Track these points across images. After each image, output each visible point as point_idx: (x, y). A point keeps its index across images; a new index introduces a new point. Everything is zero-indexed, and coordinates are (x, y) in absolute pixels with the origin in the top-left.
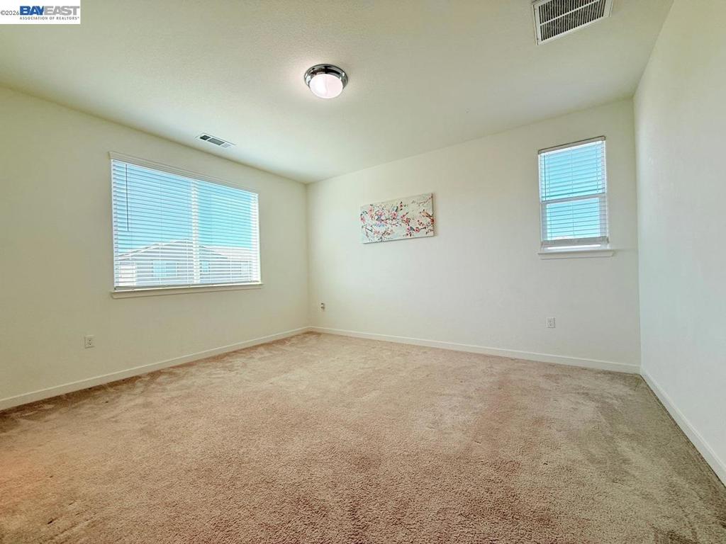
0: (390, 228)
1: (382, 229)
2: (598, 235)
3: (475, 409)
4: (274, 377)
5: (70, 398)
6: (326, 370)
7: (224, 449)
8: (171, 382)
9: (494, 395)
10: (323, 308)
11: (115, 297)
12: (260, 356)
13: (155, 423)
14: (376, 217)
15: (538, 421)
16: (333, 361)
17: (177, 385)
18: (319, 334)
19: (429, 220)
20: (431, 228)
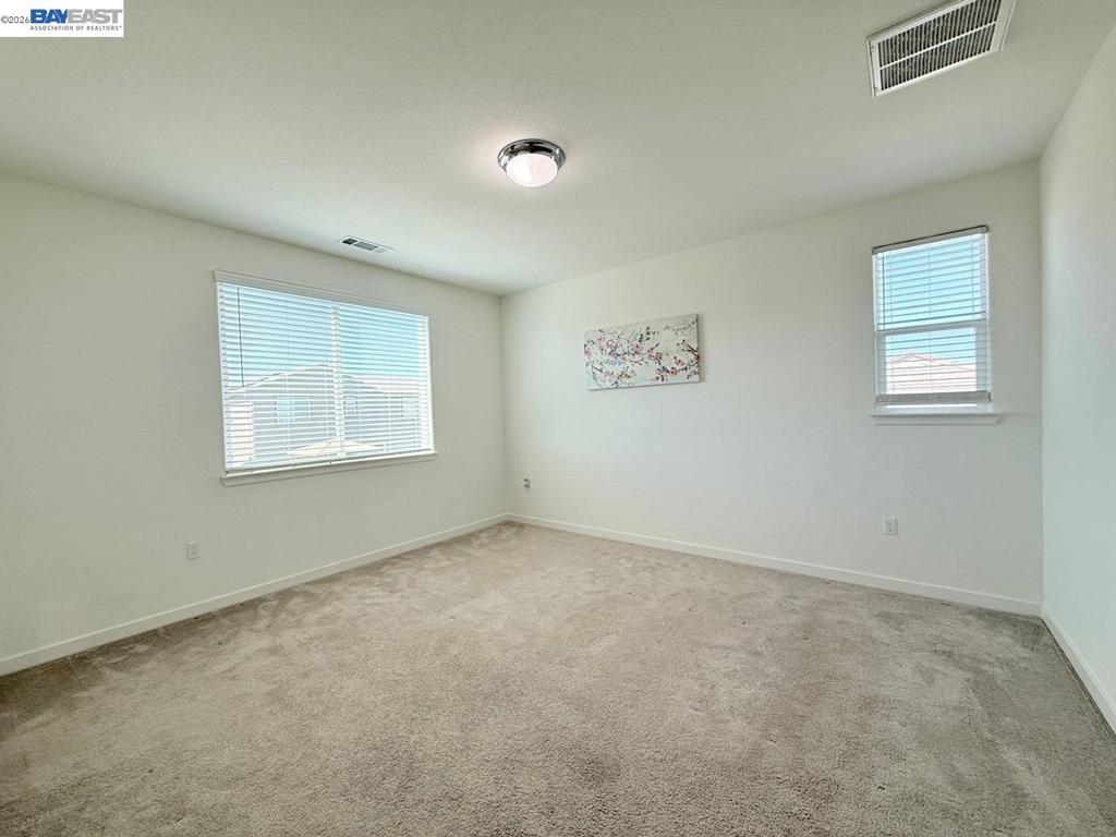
0: (631, 367)
1: (618, 369)
2: (974, 389)
3: (767, 676)
4: (456, 605)
5: (170, 635)
6: (533, 595)
7: (387, 734)
8: (308, 610)
9: (796, 650)
10: (527, 486)
11: (227, 484)
12: (435, 566)
13: (287, 683)
14: (609, 350)
15: (869, 704)
16: (543, 577)
17: (317, 616)
18: (521, 526)
19: (692, 356)
20: (694, 368)
